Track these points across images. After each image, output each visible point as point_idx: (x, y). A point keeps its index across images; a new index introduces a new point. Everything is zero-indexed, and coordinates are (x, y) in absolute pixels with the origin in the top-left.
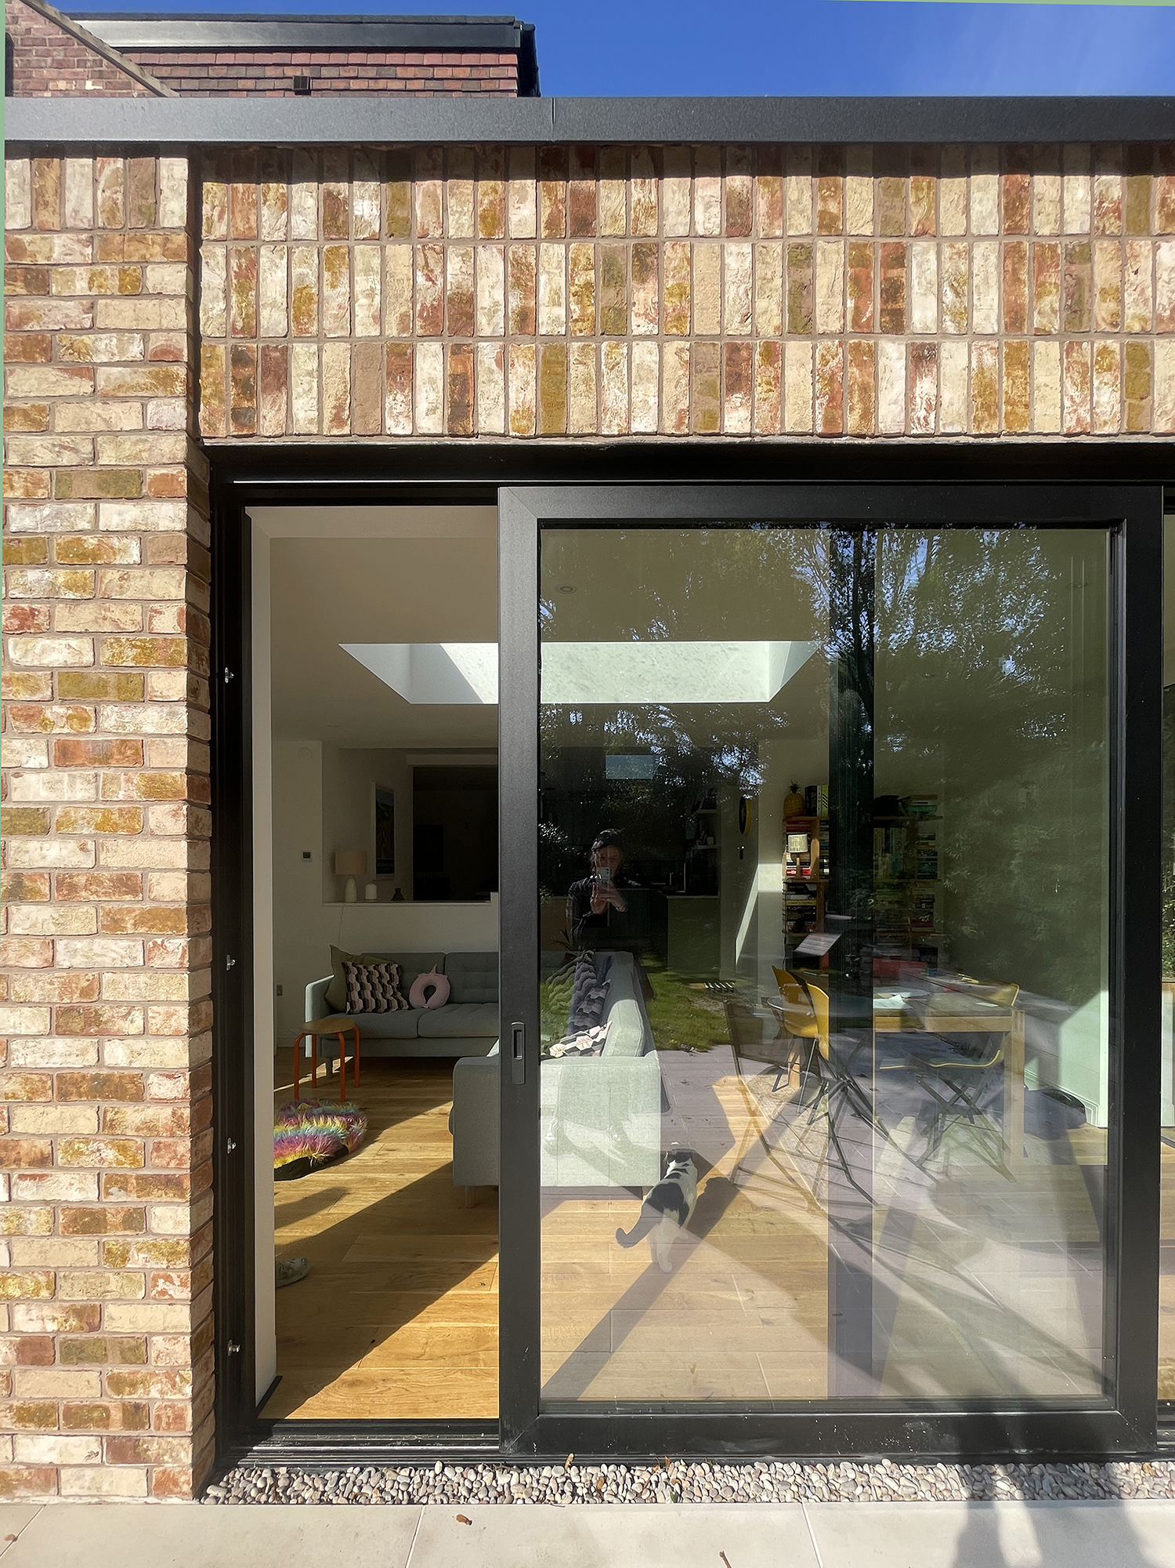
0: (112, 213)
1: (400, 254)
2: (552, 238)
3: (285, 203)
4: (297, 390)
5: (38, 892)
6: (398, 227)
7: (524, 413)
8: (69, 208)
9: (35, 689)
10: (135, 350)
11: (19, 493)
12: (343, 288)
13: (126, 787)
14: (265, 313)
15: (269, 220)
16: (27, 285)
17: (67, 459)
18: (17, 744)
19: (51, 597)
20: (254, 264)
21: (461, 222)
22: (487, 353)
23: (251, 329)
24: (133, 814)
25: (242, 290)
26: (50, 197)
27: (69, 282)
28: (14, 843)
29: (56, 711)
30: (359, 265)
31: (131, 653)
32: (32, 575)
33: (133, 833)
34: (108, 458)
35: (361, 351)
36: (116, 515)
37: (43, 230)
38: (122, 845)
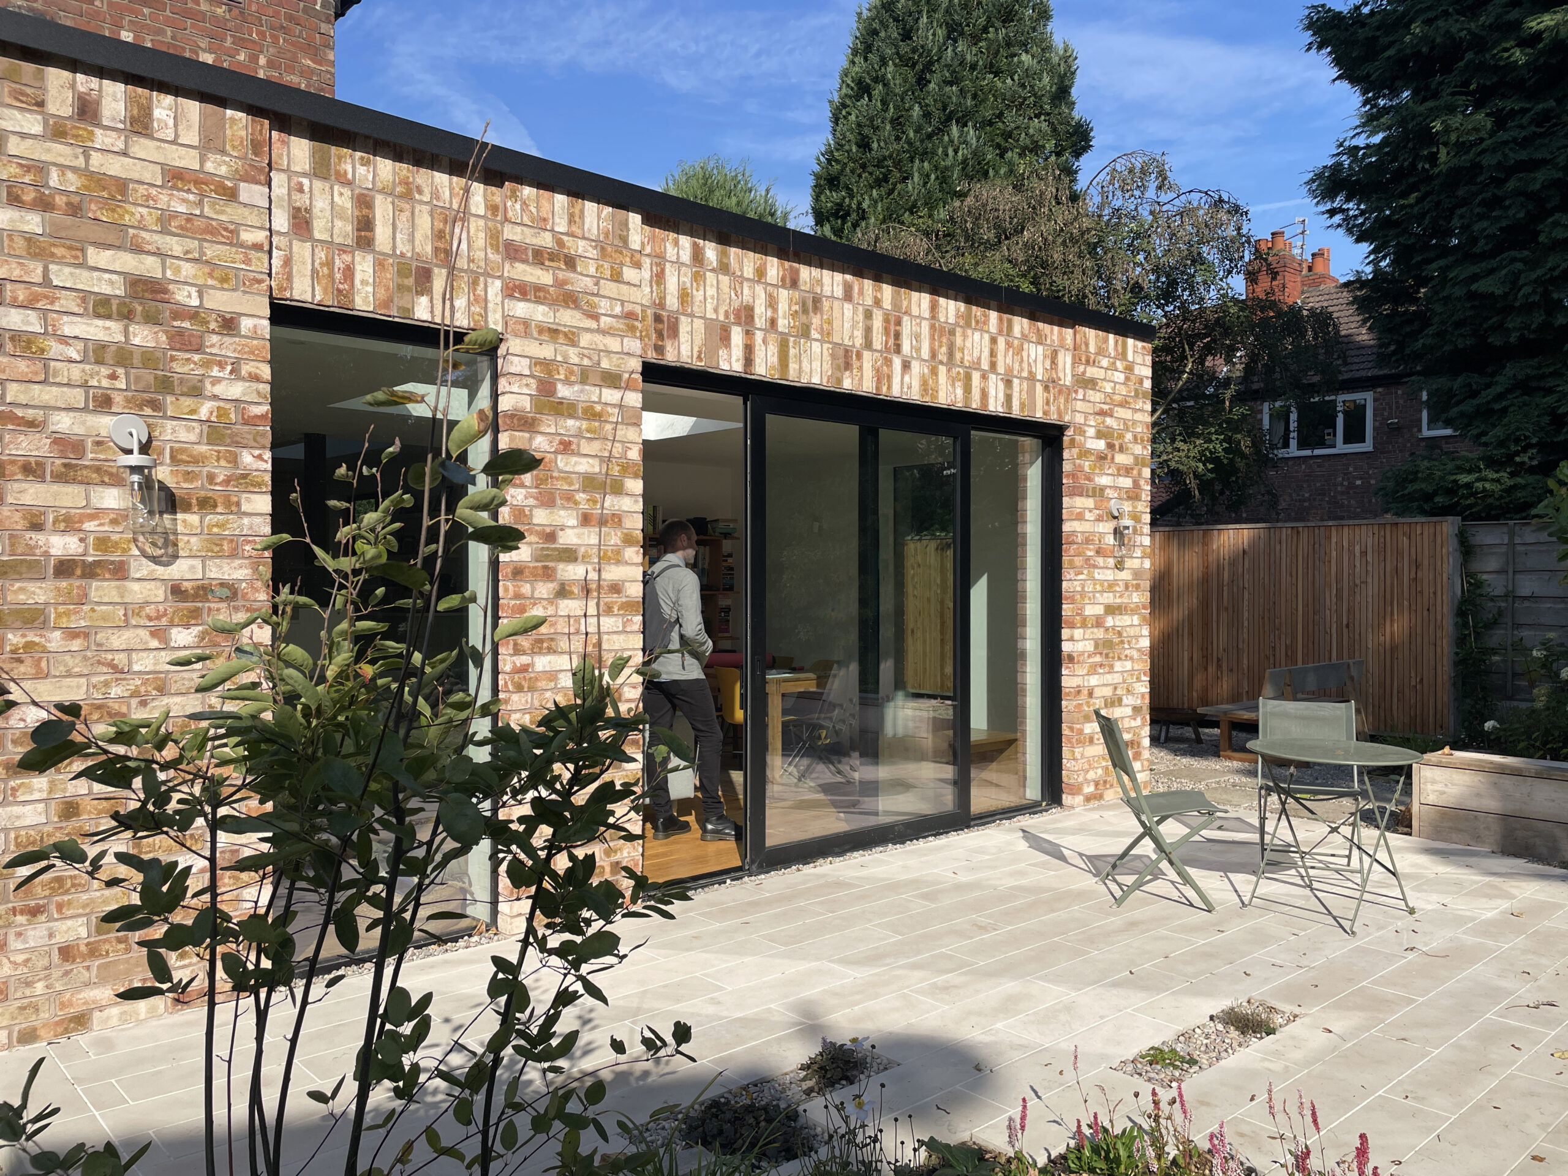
0: (607, 235)
1: (725, 279)
2: (783, 286)
3: (676, 243)
4: (682, 340)
5: (572, 593)
6: (724, 268)
7: (773, 368)
8: (586, 227)
9: (571, 484)
10: (618, 310)
11: (562, 377)
12: (701, 292)
13: (614, 538)
14: (668, 298)
15: (671, 252)
16: (566, 264)
17: (586, 362)
18: (562, 513)
19: (579, 435)
20: (663, 271)
21: (749, 272)
22: (759, 336)
23: (662, 305)
24: (618, 552)
25: (658, 284)
26: (577, 219)
27: (586, 267)
28: (561, 566)
29: (581, 496)
30: (708, 282)
31: (617, 468)
32: (570, 422)
33: (618, 562)
34: (605, 364)
35: (709, 324)
36: (611, 395)
37: (573, 235)
38: (613, 568)
